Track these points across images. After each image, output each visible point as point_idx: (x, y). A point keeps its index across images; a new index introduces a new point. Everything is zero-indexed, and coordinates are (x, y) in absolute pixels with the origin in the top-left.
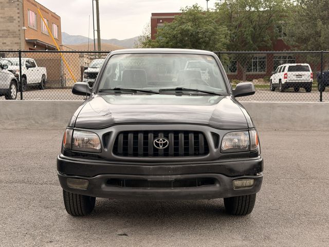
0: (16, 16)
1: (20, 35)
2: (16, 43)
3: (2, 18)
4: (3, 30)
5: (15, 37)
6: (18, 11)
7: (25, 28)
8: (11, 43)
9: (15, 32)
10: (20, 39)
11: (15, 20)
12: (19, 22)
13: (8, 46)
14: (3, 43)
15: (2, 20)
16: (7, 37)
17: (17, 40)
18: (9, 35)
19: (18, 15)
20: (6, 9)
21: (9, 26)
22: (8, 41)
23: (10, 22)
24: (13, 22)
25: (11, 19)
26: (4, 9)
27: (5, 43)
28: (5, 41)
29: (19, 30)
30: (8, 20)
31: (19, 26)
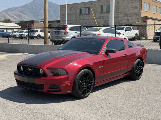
0: (138, 6)
1: (139, 14)
2: (137, 19)
3: (132, 7)
4: (132, 13)
5: (137, 16)
6: (139, 4)
7: (142, 11)
8: (135, 19)
9: (137, 14)
10: (139, 17)
11: (137, 8)
12: (139, 8)
13: (133, 20)
14: (131, 19)
15: (131, 8)
16: (133, 16)
17: (137, 17)
18: (134, 15)
19: (139, 5)
20: (134, 3)
21: (134, 11)
22: (134, 18)
23: (135, 9)
24: (136, 9)
25: (136, 8)
26: (133, 3)
27: (132, 19)
28: (132, 18)
29: (139, 12)
30: (135, 8)
31: (139, 10)
